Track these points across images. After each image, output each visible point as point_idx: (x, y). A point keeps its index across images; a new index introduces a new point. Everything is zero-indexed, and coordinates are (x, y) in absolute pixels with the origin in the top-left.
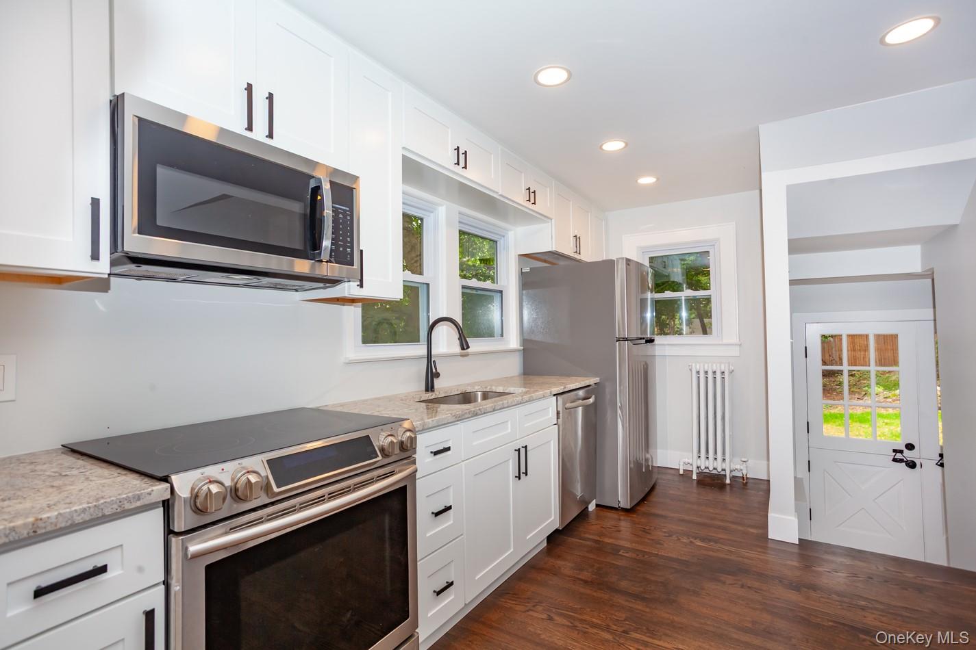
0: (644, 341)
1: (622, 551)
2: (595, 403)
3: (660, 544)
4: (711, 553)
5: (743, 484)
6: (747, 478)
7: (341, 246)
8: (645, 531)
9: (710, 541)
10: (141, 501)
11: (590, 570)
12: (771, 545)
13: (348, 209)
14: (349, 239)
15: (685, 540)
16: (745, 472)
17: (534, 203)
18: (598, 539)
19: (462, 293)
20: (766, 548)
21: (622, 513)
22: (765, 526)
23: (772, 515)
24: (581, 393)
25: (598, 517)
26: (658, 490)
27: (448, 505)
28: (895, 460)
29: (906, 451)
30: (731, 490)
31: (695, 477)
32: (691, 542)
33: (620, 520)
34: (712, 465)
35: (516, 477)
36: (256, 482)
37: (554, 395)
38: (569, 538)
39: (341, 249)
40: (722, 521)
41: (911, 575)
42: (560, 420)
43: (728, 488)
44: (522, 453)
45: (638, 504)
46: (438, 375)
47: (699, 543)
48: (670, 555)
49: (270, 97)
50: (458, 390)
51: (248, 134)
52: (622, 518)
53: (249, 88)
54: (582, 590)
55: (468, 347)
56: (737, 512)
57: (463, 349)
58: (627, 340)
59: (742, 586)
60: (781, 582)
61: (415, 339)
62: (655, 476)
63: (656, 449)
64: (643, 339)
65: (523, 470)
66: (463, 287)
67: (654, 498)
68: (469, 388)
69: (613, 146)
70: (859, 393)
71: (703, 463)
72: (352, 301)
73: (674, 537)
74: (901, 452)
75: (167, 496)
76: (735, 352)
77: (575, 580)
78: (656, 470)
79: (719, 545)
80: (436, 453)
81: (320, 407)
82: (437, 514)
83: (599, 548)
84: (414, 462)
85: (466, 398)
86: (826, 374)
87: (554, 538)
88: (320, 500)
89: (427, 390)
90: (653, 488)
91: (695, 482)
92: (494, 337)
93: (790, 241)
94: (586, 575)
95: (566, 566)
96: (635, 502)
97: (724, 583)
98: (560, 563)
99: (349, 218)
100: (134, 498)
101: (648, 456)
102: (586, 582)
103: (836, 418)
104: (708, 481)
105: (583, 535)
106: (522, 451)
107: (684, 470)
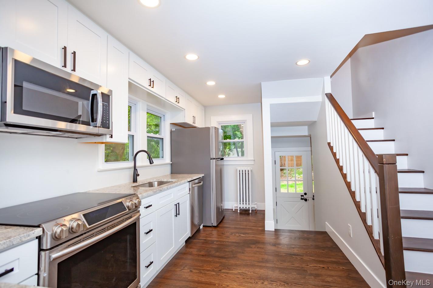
0: (220, 159)
1: (215, 242)
2: (203, 185)
3: (228, 237)
4: (247, 238)
5: (255, 212)
6: (257, 210)
7: (105, 120)
8: (223, 234)
9: (246, 234)
10: (30, 236)
11: (204, 251)
12: (266, 232)
13: (107, 104)
14: (108, 117)
15: (237, 235)
16: (256, 208)
17: (179, 103)
18: (206, 239)
19: (148, 139)
20: (264, 234)
21: (213, 228)
22: (264, 226)
23: (266, 222)
24: (197, 181)
25: (204, 231)
26: (226, 218)
27: (151, 229)
28: (302, 199)
29: (304, 195)
30: (252, 215)
31: (239, 211)
32: (240, 235)
33: (212, 230)
34: (244, 206)
35: (175, 216)
36: (81, 224)
37: (188, 182)
38: (194, 240)
39: (105, 121)
40: (249, 226)
41: (306, 235)
42: (191, 192)
43: (250, 214)
44: (177, 206)
45: (219, 224)
46: (138, 175)
47: (242, 235)
48: (233, 241)
49: (74, 53)
50: (147, 181)
51: (64, 69)
52: (213, 230)
53: (65, 48)
54: (202, 259)
55: (153, 163)
56: (254, 222)
57: (151, 163)
58: (215, 159)
59: (258, 248)
60: (270, 244)
61: (127, 159)
62: (225, 213)
63: (225, 202)
64: (220, 158)
65: (178, 213)
66: (148, 137)
67: (224, 221)
68: (152, 180)
69: (211, 83)
70: (291, 177)
71: (242, 206)
72: (102, 143)
73: (233, 234)
74: (303, 196)
75: (41, 233)
76: (252, 163)
77: (199, 255)
78: (225, 210)
79: (249, 235)
80: (147, 207)
81: (87, 191)
82: (147, 233)
83: (206, 242)
84: (139, 212)
85: (151, 185)
86: (282, 170)
87: (188, 241)
88: (104, 230)
89: (134, 182)
90: (224, 218)
91: (239, 214)
92: (159, 158)
93: (271, 123)
94: (203, 253)
95: (194, 251)
96: (218, 223)
97: (252, 248)
98: (191, 250)
99: (108, 108)
100: (27, 236)
101: (222, 205)
102: (203, 255)
103: (284, 186)
104: (243, 212)
105: (199, 238)
106: (178, 205)
107: (235, 209)
